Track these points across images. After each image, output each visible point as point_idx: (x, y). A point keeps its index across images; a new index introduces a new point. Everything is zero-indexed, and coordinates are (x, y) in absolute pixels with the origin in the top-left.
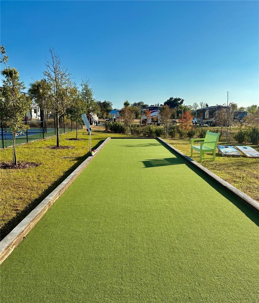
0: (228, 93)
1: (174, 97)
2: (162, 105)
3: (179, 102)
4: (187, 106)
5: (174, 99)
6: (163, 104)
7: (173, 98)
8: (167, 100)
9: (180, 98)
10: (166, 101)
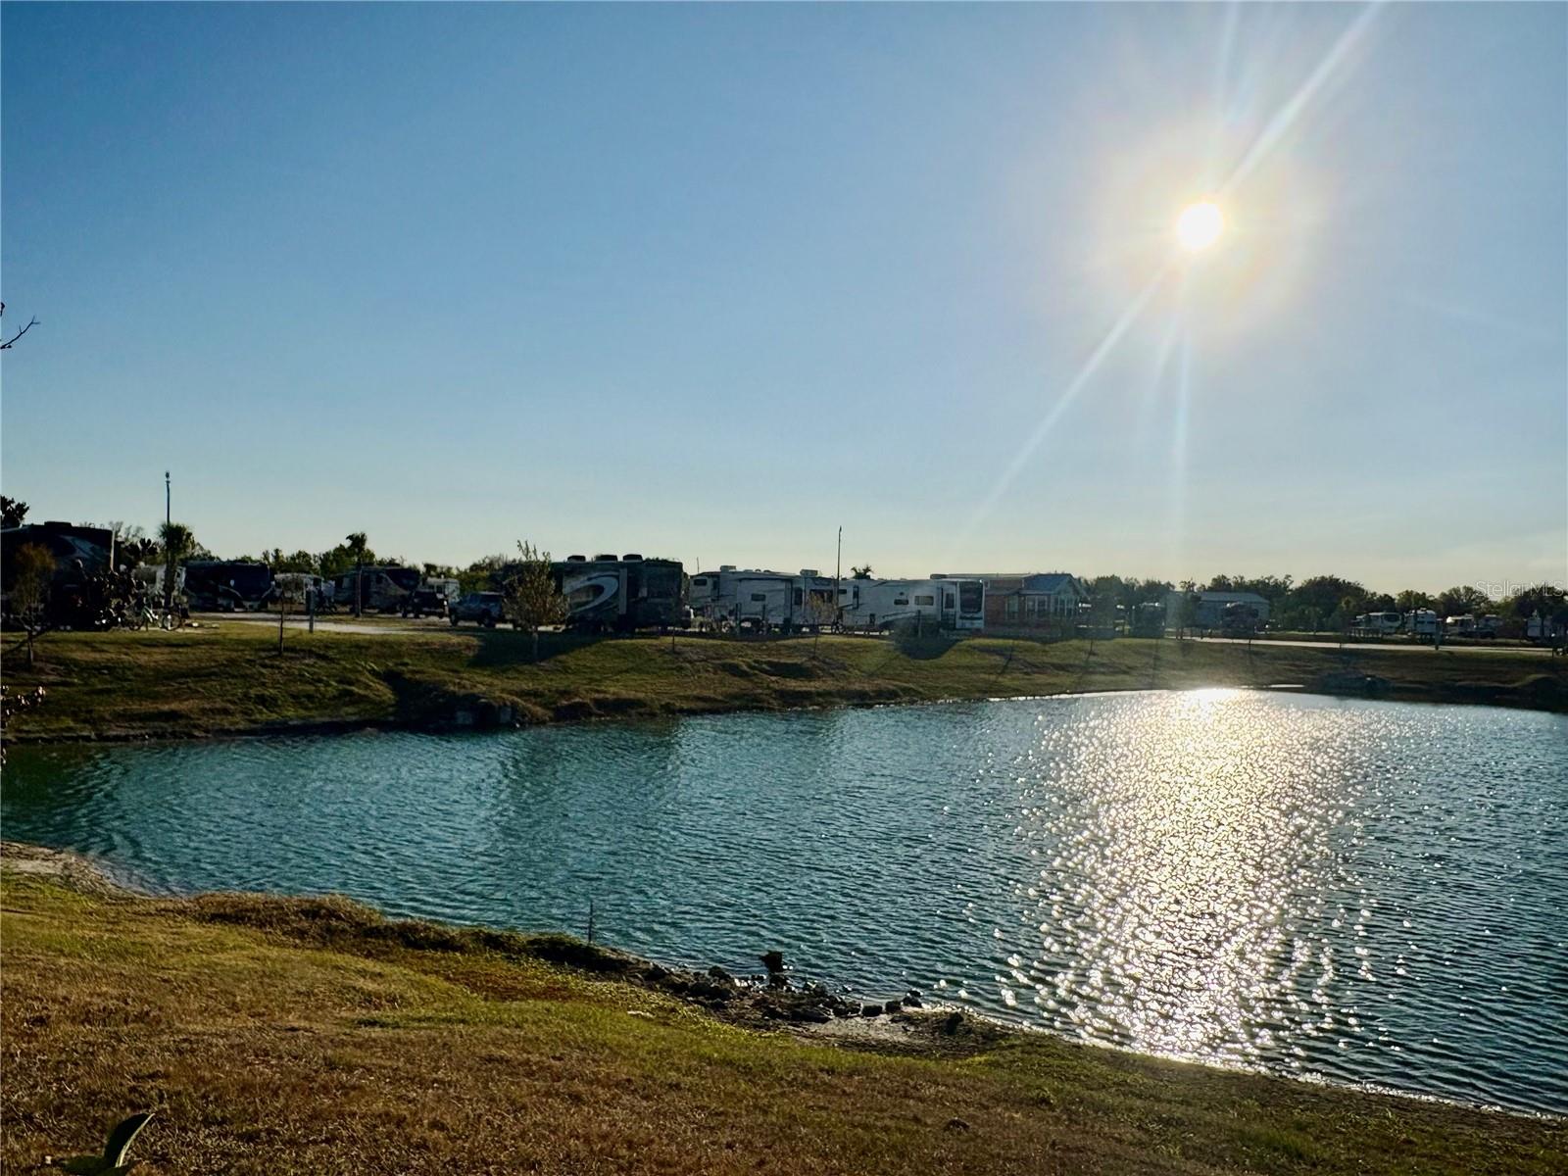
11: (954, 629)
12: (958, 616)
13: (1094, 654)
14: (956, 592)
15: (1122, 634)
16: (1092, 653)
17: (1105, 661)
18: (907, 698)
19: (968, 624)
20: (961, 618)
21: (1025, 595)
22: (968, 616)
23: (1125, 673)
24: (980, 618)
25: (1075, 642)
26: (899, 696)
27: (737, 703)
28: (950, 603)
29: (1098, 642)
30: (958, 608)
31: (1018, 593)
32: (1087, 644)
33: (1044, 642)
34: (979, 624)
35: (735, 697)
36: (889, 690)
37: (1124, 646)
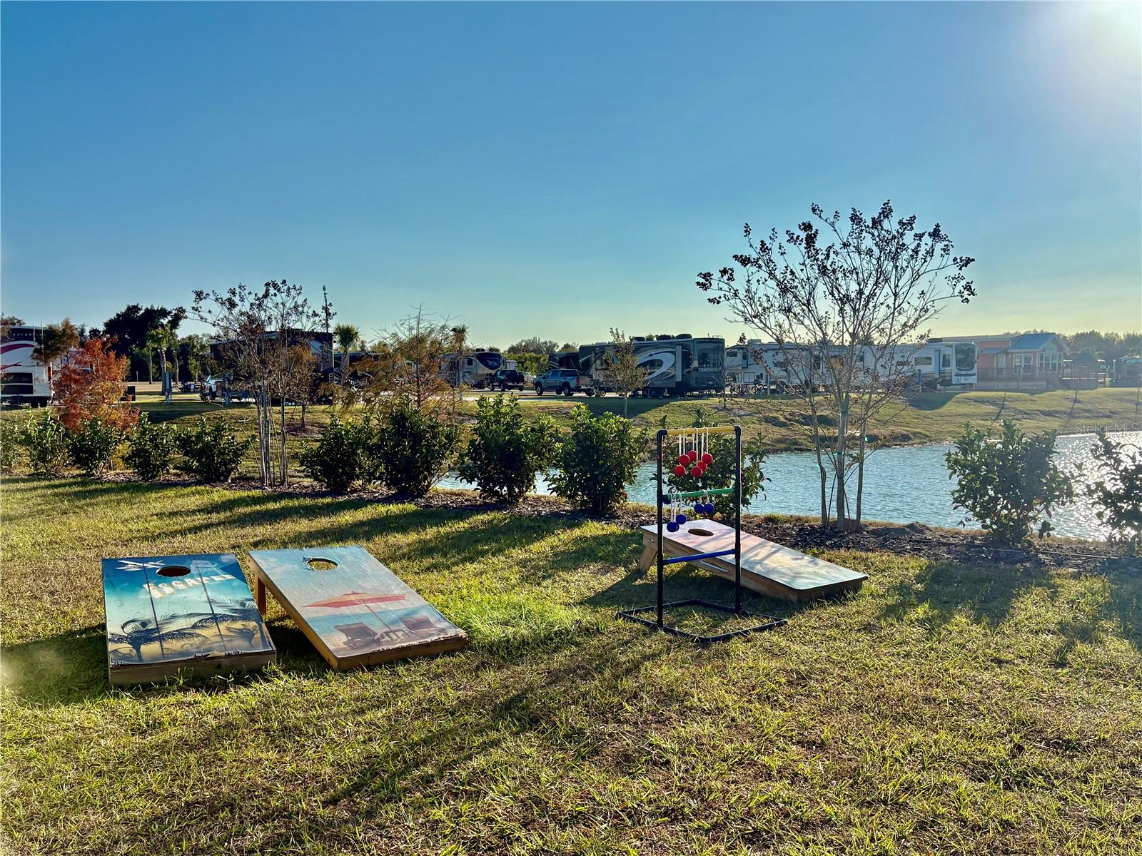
0: (324, 289)
1: (144, 305)
2: (99, 332)
3: (165, 321)
4: (198, 336)
5: (142, 312)
6: (102, 328)
7: (140, 307)
8: (118, 315)
9: (165, 310)
10: (113, 316)
11: (951, 384)
12: (953, 374)
13: (1079, 402)
14: (951, 353)
15: (1104, 385)
16: (1076, 401)
17: (1090, 407)
18: (917, 441)
19: (963, 380)
20: (957, 375)
21: (1012, 353)
22: (963, 372)
23: (1109, 417)
24: (974, 375)
25: (1060, 392)
26: (911, 439)
27: (782, 446)
28: (946, 362)
29: (1080, 392)
30: (953, 366)
31: (1006, 352)
32: (1071, 393)
33: (1033, 393)
34: (973, 380)
35: (779, 441)
36: (902, 435)
37: (1106, 394)
